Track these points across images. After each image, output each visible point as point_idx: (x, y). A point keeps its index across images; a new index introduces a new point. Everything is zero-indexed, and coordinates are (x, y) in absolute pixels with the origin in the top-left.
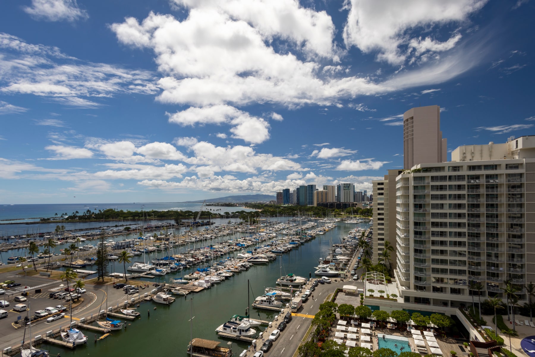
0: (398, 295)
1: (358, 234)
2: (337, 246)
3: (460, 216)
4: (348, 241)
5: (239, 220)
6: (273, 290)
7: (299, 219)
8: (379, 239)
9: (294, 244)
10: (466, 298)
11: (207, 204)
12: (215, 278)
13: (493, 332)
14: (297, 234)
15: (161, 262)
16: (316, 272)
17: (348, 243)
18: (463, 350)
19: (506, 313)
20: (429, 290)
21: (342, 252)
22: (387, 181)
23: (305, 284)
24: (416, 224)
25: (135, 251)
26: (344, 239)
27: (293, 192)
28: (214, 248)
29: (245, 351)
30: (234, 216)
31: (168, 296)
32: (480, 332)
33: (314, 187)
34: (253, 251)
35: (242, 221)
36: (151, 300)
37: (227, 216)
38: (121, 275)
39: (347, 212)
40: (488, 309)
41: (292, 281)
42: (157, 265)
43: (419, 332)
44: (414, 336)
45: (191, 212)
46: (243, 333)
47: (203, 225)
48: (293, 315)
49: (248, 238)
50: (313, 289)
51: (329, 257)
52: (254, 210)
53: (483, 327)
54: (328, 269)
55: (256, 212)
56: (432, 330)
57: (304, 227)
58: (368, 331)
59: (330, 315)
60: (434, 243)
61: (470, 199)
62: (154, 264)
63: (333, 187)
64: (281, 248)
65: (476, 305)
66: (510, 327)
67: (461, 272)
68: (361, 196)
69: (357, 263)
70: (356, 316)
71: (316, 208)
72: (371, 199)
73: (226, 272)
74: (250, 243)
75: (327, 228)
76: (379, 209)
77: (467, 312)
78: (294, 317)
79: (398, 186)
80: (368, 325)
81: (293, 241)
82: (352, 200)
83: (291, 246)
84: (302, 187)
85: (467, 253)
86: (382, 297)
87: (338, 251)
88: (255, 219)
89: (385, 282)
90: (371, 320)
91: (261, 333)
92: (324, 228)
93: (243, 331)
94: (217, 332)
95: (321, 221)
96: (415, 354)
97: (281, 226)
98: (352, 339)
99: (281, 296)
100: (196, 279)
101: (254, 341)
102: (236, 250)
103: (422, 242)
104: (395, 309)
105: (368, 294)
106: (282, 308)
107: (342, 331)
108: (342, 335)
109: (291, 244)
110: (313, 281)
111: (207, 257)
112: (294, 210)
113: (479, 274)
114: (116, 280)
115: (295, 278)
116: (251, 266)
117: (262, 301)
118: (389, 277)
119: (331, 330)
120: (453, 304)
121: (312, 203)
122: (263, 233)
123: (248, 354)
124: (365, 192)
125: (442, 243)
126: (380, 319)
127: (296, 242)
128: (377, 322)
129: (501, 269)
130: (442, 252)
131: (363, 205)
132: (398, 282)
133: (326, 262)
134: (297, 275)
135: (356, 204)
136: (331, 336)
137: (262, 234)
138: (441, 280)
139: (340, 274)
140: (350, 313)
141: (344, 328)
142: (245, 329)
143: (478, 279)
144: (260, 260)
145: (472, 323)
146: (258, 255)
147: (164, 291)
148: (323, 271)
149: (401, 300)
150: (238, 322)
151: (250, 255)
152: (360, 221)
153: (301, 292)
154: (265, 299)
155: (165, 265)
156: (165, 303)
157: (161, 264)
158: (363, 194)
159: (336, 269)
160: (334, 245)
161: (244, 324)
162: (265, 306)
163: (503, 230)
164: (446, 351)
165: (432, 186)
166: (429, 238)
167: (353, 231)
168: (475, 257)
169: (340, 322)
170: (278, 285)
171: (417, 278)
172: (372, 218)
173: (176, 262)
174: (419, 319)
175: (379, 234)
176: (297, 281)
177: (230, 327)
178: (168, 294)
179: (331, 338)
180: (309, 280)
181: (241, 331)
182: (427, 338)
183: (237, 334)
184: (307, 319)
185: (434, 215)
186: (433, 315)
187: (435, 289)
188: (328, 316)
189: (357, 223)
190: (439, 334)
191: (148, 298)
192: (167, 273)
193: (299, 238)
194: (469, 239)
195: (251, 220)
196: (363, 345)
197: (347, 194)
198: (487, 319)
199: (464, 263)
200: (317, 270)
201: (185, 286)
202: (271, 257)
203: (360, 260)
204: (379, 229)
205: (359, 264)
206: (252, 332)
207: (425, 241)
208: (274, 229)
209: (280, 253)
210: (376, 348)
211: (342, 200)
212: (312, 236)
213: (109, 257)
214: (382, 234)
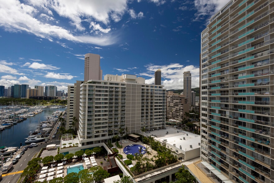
0: (79, 143)
1: (58, 114)
2: (43, 123)
3: (106, 103)
4: (51, 119)
7: (12, 107)
8: (70, 116)
9: (7, 125)
10: (107, 137)
13: (115, 148)
14: (10, 118)
16: (26, 141)
17: (51, 120)
18: (105, 160)
19: (119, 140)
20: (93, 138)
21: (47, 126)
22: (76, 86)
23: (16, 151)
24: (89, 107)
26: (49, 118)
27: (8, 88)
32: (111, 150)
33: (27, 86)
39: (51, 102)
40: (114, 140)
41: (3, 152)
43: (88, 158)
44: (86, 161)
48: (4, 175)
50: (23, 153)
51: (37, 130)
53: (112, 148)
54: (36, 138)
56: (94, 156)
57: (17, 112)
58: (62, 167)
59: (36, 166)
60: (96, 115)
61: (110, 96)
63: (42, 87)
65: (110, 139)
66: (120, 145)
67: (106, 127)
68: (61, 93)
69: (56, 131)
70: (54, 161)
71: (28, 100)
72: (67, 95)
75: (36, 112)
76: (71, 100)
77: (107, 143)
78: (4, 177)
79: (81, 89)
80: (62, 164)
81: (6, 123)
82: (55, 95)
83: (4, 126)
84: (16, 85)
85: (108, 119)
86: (70, 146)
87: (44, 126)
89: (72, 138)
90: (63, 161)
92: (34, 112)
95: (32, 108)
96: (85, 169)
98: (51, 176)
103: (91, 116)
104: (77, 151)
105: (62, 147)
107: (45, 173)
108: (45, 175)
109: (3, 125)
110: (23, 148)
112: (8, 101)
113: (112, 126)
115: (6, 149)
118: (74, 135)
119: (36, 175)
120: (102, 141)
121: (25, 96)
124: (63, 91)
125: (99, 115)
126: (69, 158)
127: (9, 123)
128: (67, 160)
129: (118, 123)
130: (99, 119)
131: (62, 98)
132: (79, 137)
133: (35, 133)
135: (58, 98)
136: (37, 179)
138: (98, 132)
139: (45, 139)
140: (51, 161)
141: (46, 171)
143: (111, 129)
145: (109, 147)
148: (32, 140)
149: (80, 145)
152: (60, 107)
153: (12, 158)
158: (62, 92)
159: (42, 137)
160: (41, 122)
163: (120, 108)
164: (98, 163)
165: (96, 90)
166: (94, 113)
167: (55, 113)
168: (111, 120)
169: (43, 168)
171: (88, 133)
172: (66, 105)
174: (88, 152)
175: (70, 114)
176: (8, 151)
179: (36, 181)
180: (19, 148)
182: (91, 160)
184: (16, 175)
185: (96, 103)
186: (94, 149)
187: (96, 136)
188: (34, 167)
189: (57, 108)
190: (97, 156)
193: (12, 120)
194: (109, 113)
196: (58, 176)
197: (52, 91)
198: (114, 144)
199: (107, 123)
203: (59, 129)
204: (70, 111)
205: (57, 131)
207: (92, 115)
210: (66, 174)
211: (48, 95)
212: (23, 118)
214: (72, 113)
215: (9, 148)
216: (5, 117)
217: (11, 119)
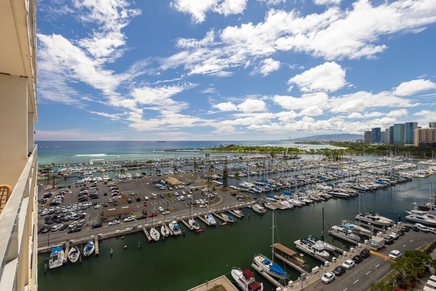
5: (322, 157)
6: (350, 223)
7: (391, 159)
9: (382, 183)
11: (296, 142)
12: (297, 202)
14: (386, 174)
15: (260, 183)
16: (407, 217)
23: (390, 226)
25: (244, 173)
28: (298, 178)
29: (317, 267)
30: (319, 152)
31: (262, 208)
33: (414, 126)
34: (334, 185)
35: (325, 157)
36: (251, 208)
37: (312, 152)
38: (235, 188)
41: (374, 219)
42: (256, 184)
45: (283, 148)
46: (317, 253)
47: (291, 159)
48: (371, 252)
49: (329, 173)
50: (402, 233)
51: (429, 204)
52: (338, 148)
54: (425, 217)
55: (341, 150)
57: (396, 167)
59: (419, 265)
62: (255, 184)
64: (365, 186)
73: (307, 199)
74: (331, 177)
75: (431, 171)
78: (373, 254)
81: (380, 180)
83: (378, 185)
88: (339, 156)
91: (334, 258)
92: (427, 170)
93: (317, 250)
94: (295, 245)
97: (369, 164)
99: (359, 230)
100: (282, 200)
101: (327, 262)
102: (318, 182)
106: (359, 242)
109: (377, 183)
110: (401, 225)
111: (292, 184)
114: (232, 191)
115: (377, 217)
116: (330, 198)
117: (339, 230)
119: (419, 281)
121: (411, 143)
122: (346, 169)
123: (320, 270)
127: (385, 182)
133: (424, 209)
134: (381, 215)
136: (419, 288)
137: (344, 170)
142: (319, 249)
144: (341, 194)
146: (338, 189)
147: (259, 204)
148: (417, 217)
150: (313, 241)
151: (330, 188)
153: (384, 233)
154: (341, 229)
155: (261, 185)
156: (260, 212)
157: (259, 185)
161: (319, 245)
162: (341, 235)
169: (433, 277)
170: (358, 220)
173: (269, 184)
176: (380, 221)
177: (306, 244)
178: (262, 206)
180: (396, 223)
181: (315, 250)
183: (312, 251)
184: (389, 262)
191: (249, 206)
192: (263, 192)
193: (389, 178)
195: (334, 158)
200: (408, 214)
201: (274, 203)
202: (352, 193)
206: (326, 254)
208: (359, 167)
209: (363, 190)
212: (406, 178)
213: (230, 175)
215: (381, 217)
216: (380, 172)
217: (387, 177)
